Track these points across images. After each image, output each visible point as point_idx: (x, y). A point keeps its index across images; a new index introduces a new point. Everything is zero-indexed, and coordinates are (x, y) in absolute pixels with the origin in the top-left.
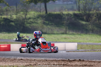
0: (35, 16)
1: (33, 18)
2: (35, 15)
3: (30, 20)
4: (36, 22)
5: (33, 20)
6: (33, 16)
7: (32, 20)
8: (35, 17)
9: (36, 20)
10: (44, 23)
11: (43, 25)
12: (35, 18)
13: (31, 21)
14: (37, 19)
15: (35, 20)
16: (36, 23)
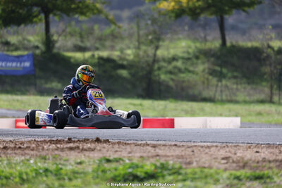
0: (188, 53)
1: (183, 58)
2: (190, 51)
3: (175, 63)
4: (191, 69)
5: (183, 63)
6: (184, 52)
7: (179, 64)
8: (190, 56)
9: (192, 64)
10: (212, 73)
11: (210, 77)
12: (189, 59)
13: (175, 67)
14: (195, 61)
15: (189, 63)
16: (190, 71)
